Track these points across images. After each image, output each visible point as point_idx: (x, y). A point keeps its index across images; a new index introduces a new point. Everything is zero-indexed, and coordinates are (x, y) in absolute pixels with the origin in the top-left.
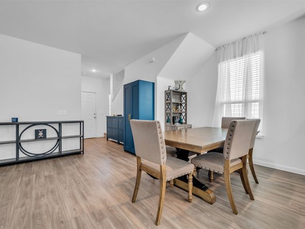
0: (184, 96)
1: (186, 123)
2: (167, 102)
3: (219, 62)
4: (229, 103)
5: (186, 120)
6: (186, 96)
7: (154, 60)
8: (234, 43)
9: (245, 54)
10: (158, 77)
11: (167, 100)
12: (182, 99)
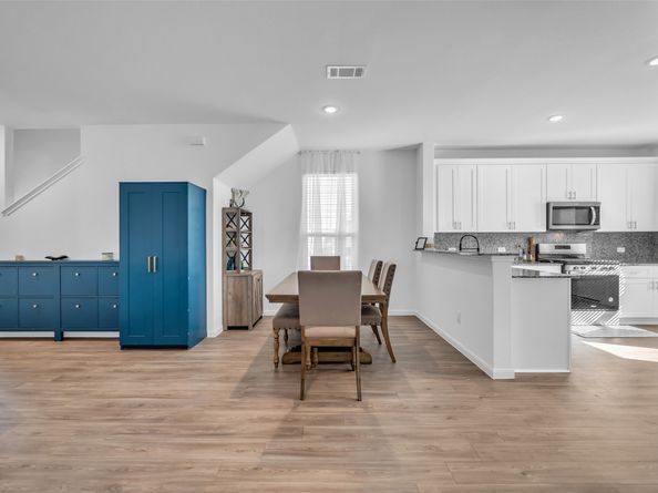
0: (245, 218)
1: (250, 268)
2: (229, 229)
3: (305, 172)
4: (318, 236)
5: (250, 264)
6: (250, 220)
7: (204, 143)
8: (325, 152)
9: (339, 172)
10: (214, 180)
11: (228, 226)
12: (242, 223)
